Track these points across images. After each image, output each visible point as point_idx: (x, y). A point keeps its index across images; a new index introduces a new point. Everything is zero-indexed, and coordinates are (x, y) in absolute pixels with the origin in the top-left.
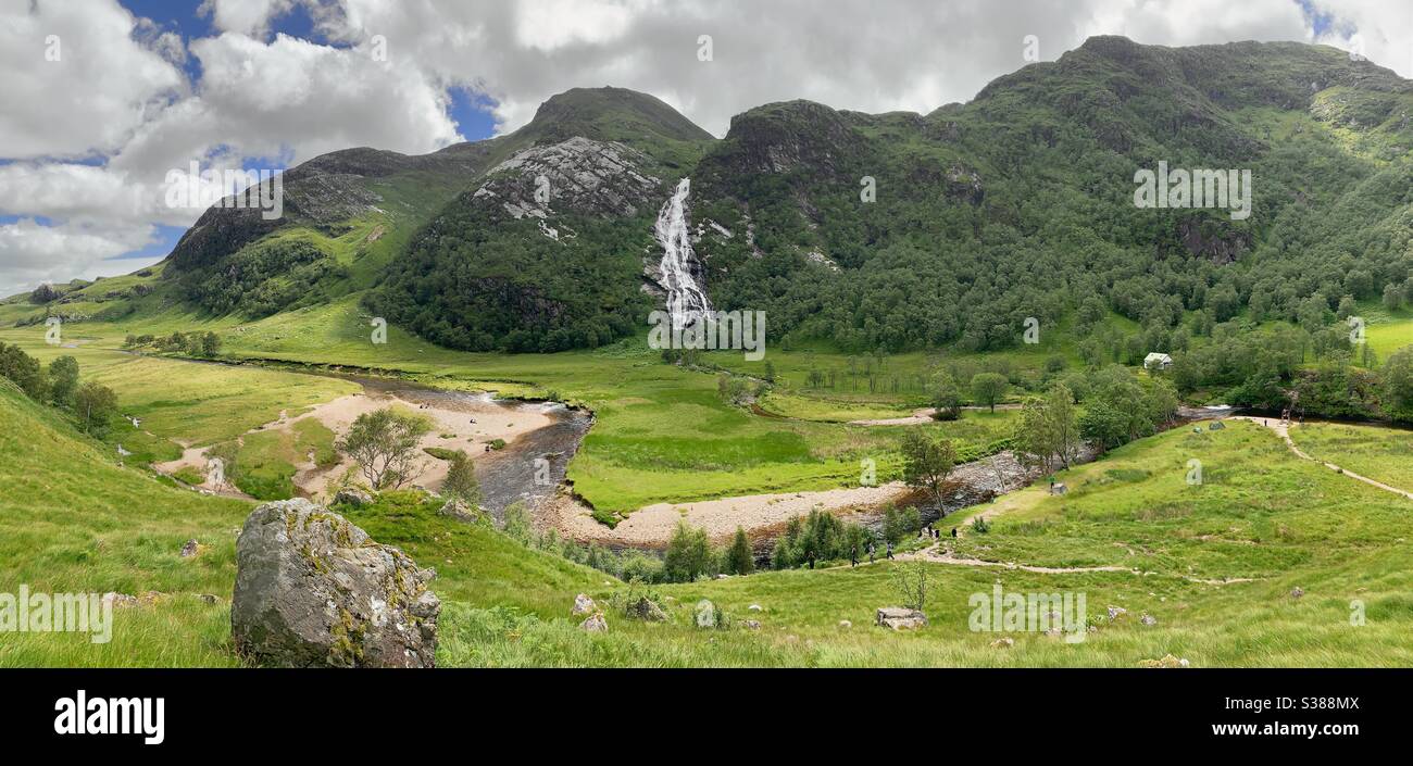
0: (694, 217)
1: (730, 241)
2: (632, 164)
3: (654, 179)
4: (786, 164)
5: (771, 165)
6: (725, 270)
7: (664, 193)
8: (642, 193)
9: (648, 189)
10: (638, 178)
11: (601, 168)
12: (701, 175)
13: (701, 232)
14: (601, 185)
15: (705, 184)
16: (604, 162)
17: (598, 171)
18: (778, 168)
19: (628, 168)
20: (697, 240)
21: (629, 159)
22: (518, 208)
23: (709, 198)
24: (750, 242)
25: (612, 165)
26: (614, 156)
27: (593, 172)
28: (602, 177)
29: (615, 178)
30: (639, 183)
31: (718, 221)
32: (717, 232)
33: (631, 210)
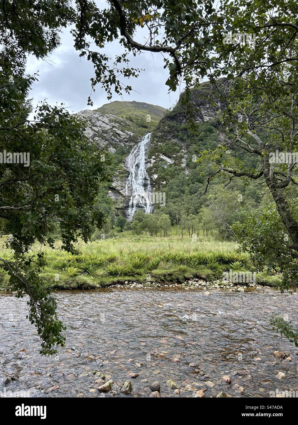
0: (152, 152)
1: (170, 165)
2: (117, 125)
3: (129, 133)
4: (212, 116)
5: (202, 118)
6: (164, 183)
7: (135, 140)
8: (120, 141)
9: (124, 138)
10: (121, 133)
11: (96, 126)
12: (158, 129)
13: (153, 161)
14: (95, 135)
15: (160, 134)
16: (98, 124)
17: (94, 128)
18: (206, 119)
19: (113, 127)
20: (149, 165)
21: (116, 122)
23: (161, 142)
24: (183, 165)
25: (104, 125)
26: (106, 120)
27: (91, 128)
28: (95, 131)
29: (106, 132)
30: (119, 135)
31: (165, 154)
32: (162, 160)
33: (112, 150)
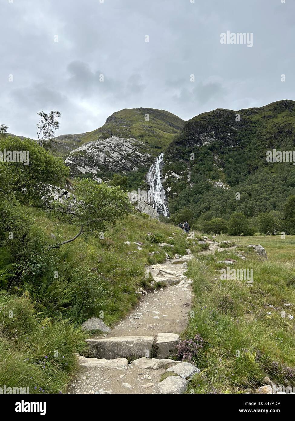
0: (165, 170)
1: (179, 180)
2: (137, 148)
3: (147, 155)
4: (209, 141)
5: (201, 143)
6: (176, 194)
7: (151, 160)
8: (141, 161)
9: (144, 159)
10: (140, 154)
11: (122, 151)
12: (169, 151)
13: (166, 177)
14: (122, 158)
15: (170, 155)
16: (124, 148)
17: (121, 152)
18: (205, 143)
19: (135, 150)
20: (164, 181)
21: (136, 146)
22: (84, 169)
23: (172, 162)
24: (189, 180)
25: (128, 149)
26: (129, 145)
27: (118, 152)
28: (122, 155)
29: (129, 155)
30: (140, 156)
31: (175, 172)
32: (173, 176)
33: (136, 169)
